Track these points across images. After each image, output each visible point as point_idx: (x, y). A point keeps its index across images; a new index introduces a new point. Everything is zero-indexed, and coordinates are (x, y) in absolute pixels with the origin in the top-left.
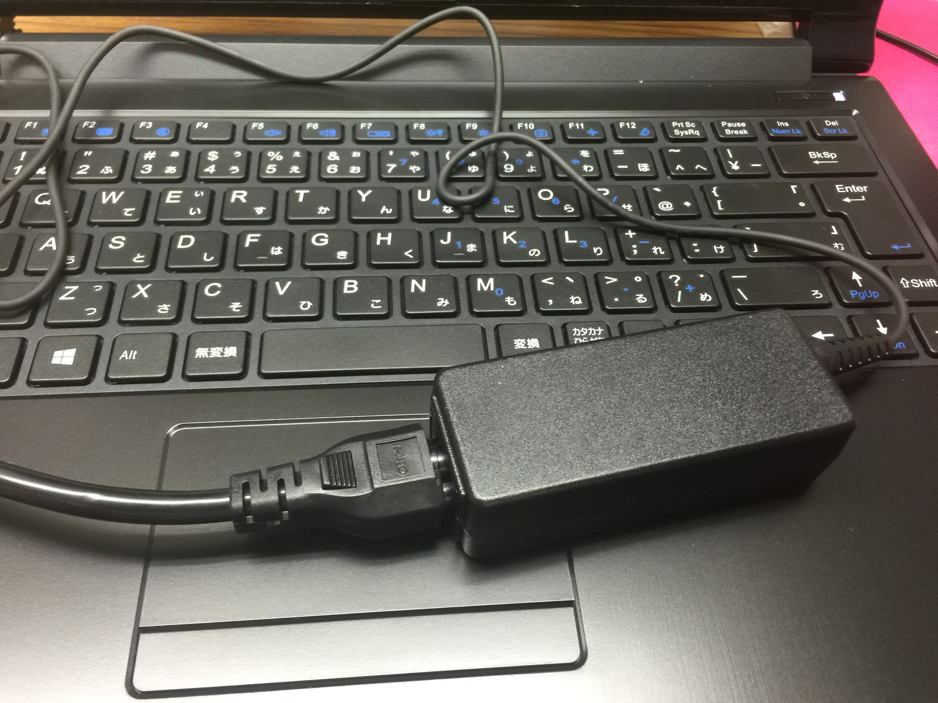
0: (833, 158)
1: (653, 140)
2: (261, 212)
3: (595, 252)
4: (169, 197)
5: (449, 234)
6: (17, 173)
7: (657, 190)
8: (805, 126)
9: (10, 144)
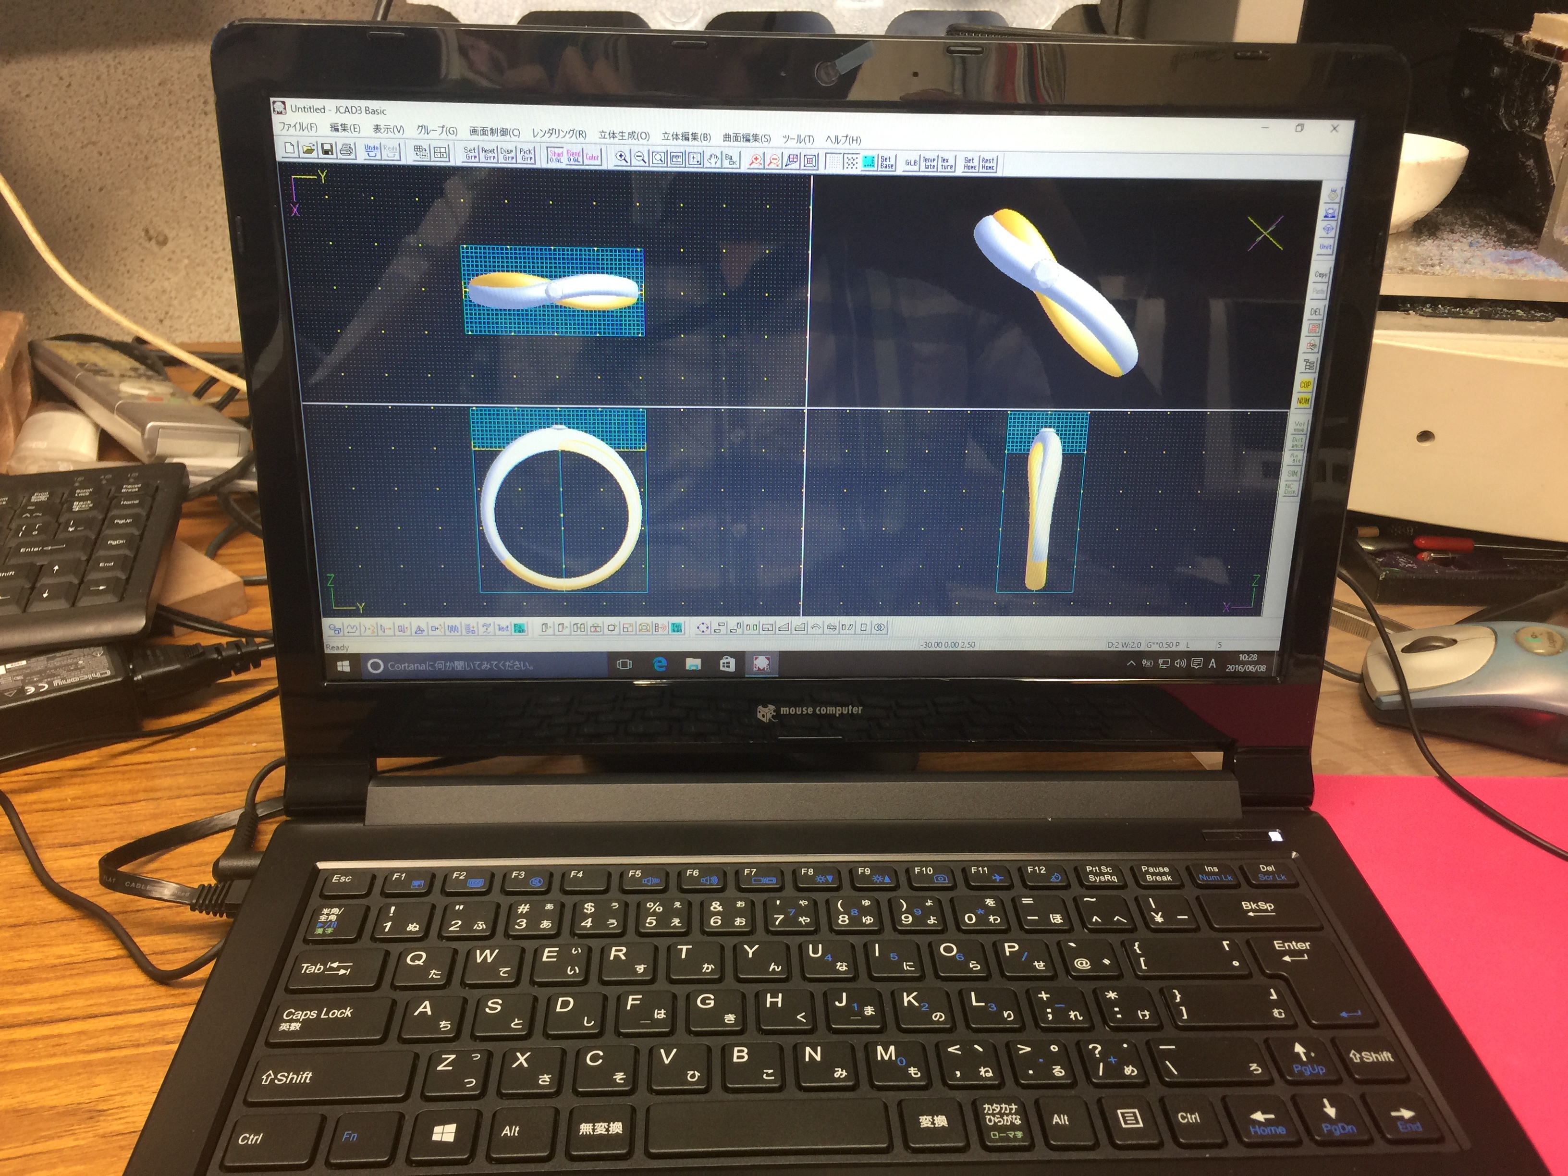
0: (1269, 909)
1: (1067, 887)
2: (642, 970)
3: (1006, 1016)
4: (546, 954)
5: (844, 994)
6: (387, 930)
7: (1072, 945)
8: (1238, 872)
9: (376, 898)
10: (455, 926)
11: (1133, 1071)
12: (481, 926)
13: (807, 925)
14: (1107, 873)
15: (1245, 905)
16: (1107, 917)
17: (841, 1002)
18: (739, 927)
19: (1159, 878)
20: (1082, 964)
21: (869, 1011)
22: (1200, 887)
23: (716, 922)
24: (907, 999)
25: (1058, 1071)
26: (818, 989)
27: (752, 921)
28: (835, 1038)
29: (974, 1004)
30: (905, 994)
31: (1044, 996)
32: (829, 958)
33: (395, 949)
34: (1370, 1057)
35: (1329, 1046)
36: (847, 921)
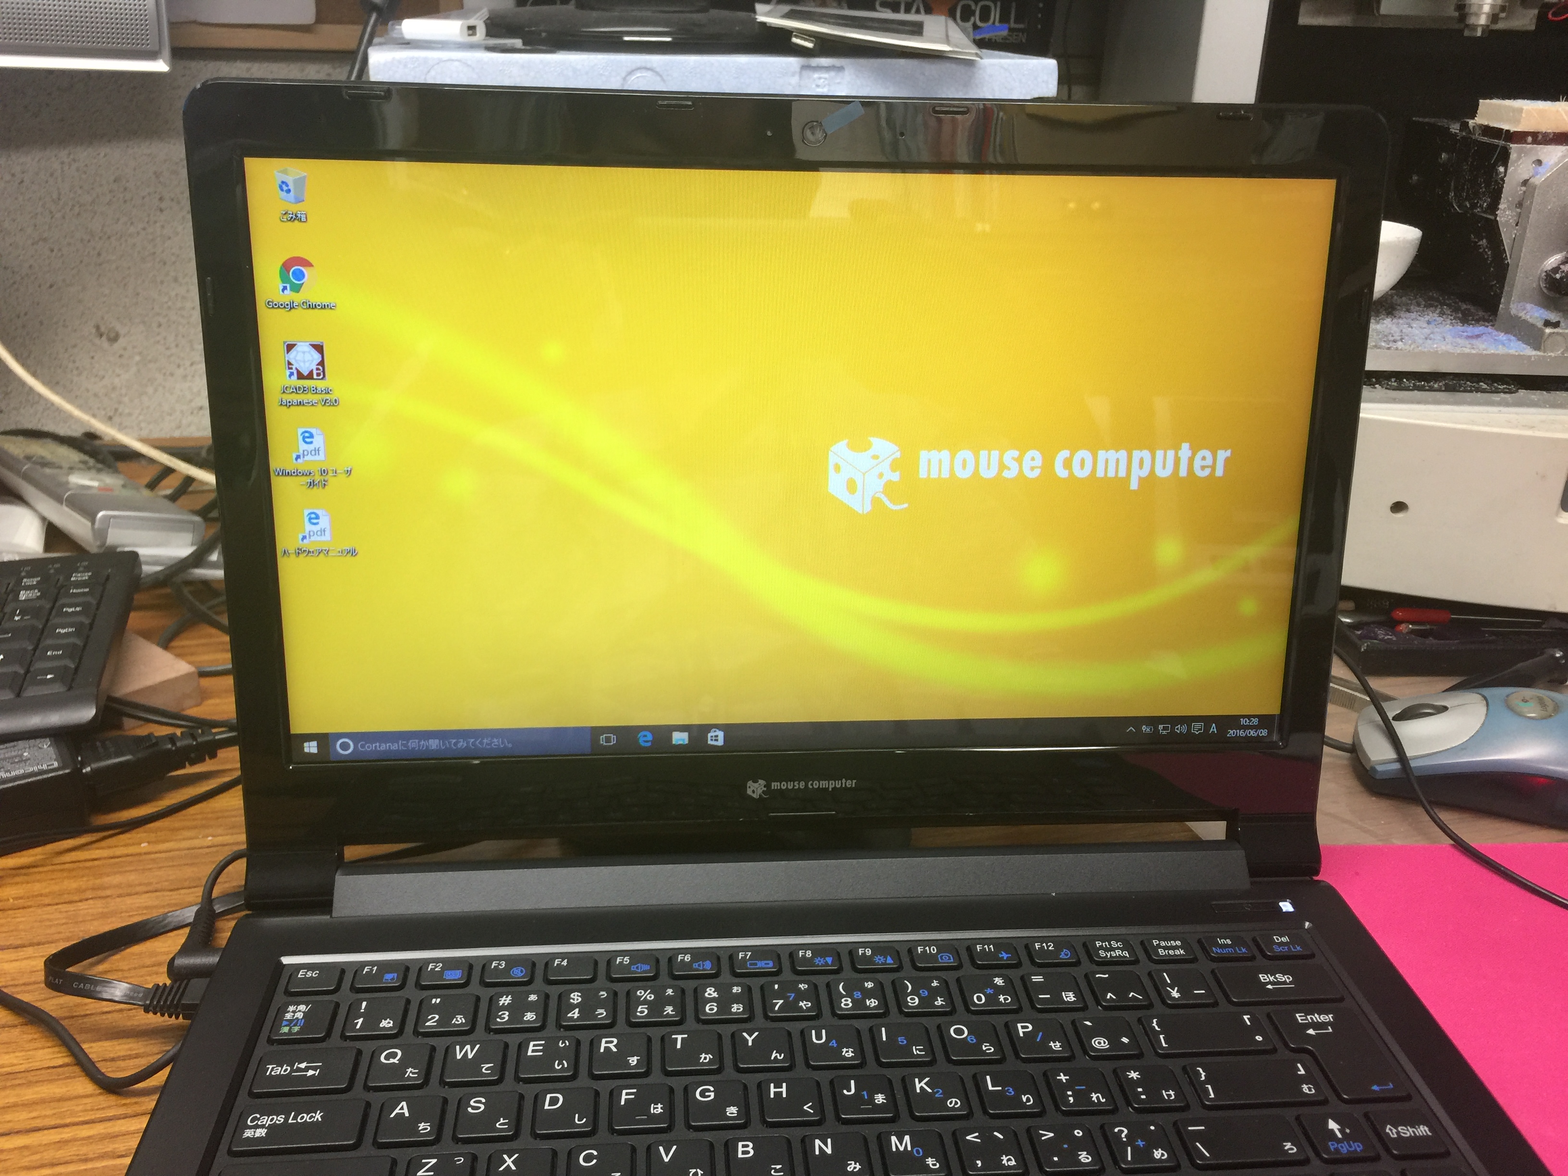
0: (1288, 980)
1: (1078, 963)
2: (635, 1063)
3: (1024, 1100)
4: (531, 1048)
5: (852, 1082)
6: (358, 1027)
7: (1088, 1023)
8: (1251, 944)
9: (345, 996)
10: (432, 1020)
11: (1163, 1155)
12: (460, 1020)
13: (808, 1010)
14: (1118, 948)
15: (1263, 978)
16: (1121, 994)
17: (849, 1090)
18: (736, 1013)
19: (1171, 952)
20: (1099, 1043)
21: (880, 1098)
22: (1213, 960)
23: (711, 1010)
24: (919, 1085)
25: (1084, 1157)
26: (824, 1077)
27: (749, 1007)
28: (844, 1128)
29: (990, 1088)
30: (917, 1080)
31: (1063, 1078)
32: (834, 1043)
33: (367, 1047)
34: (1407, 1132)
35: (1362, 1120)
36: (851, 1005)
